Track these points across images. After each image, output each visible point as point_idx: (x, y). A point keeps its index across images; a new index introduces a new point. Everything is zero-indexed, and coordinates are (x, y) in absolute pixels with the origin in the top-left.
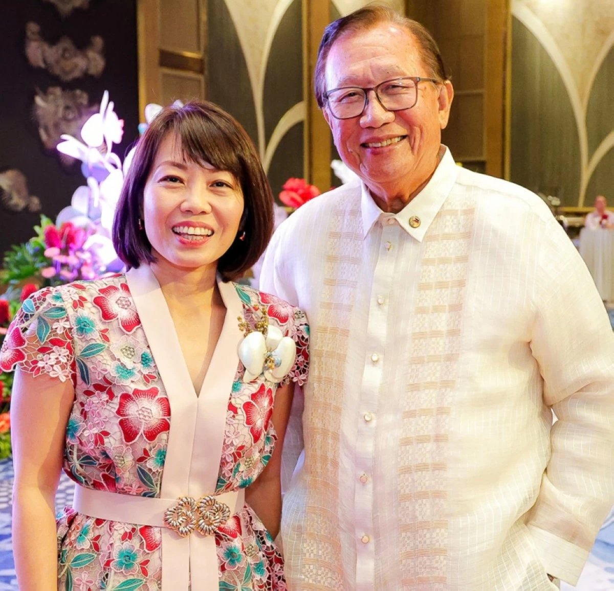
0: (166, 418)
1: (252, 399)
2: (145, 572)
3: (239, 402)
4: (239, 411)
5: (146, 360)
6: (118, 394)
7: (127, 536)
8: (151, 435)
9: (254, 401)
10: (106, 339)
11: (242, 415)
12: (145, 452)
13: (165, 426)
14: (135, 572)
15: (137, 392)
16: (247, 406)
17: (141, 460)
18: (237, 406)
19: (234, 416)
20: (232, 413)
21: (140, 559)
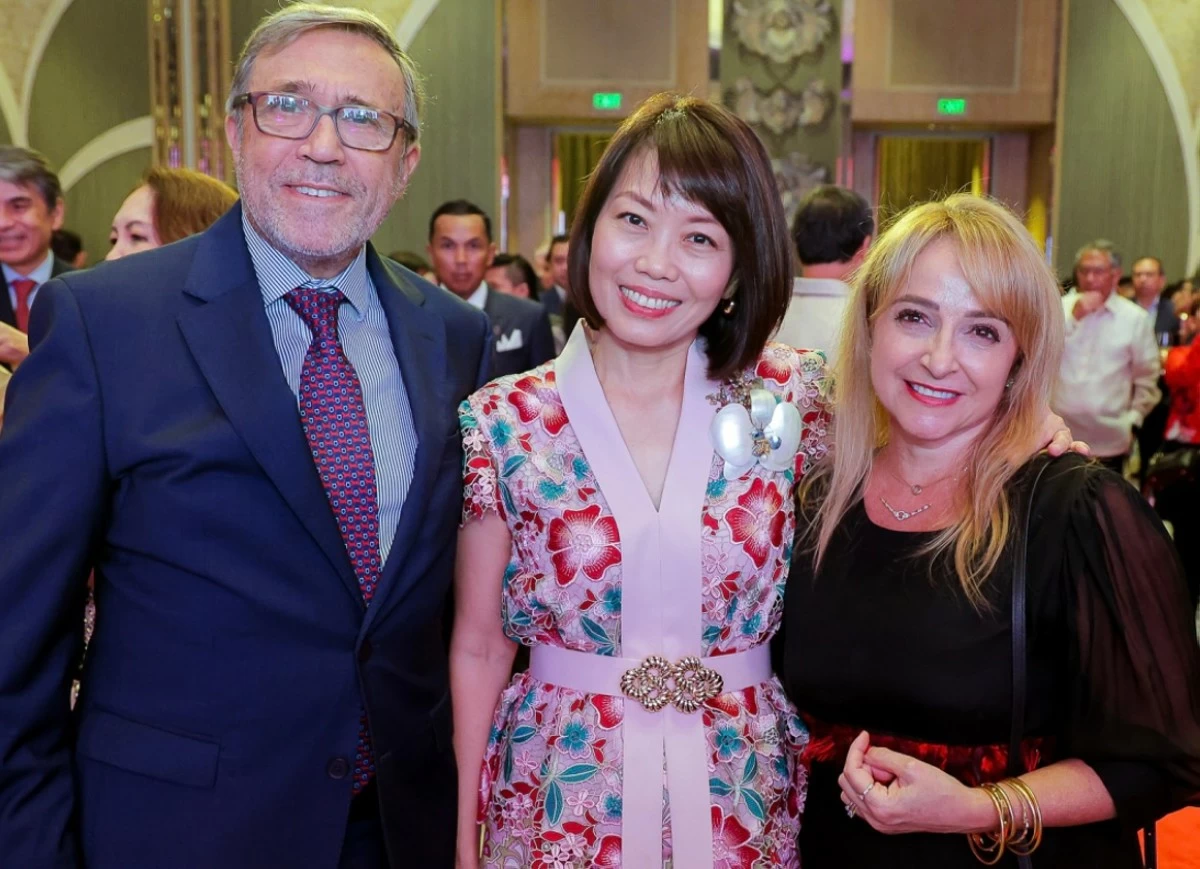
0: (613, 544)
1: (740, 504)
2: (599, 757)
3: (719, 512)
4: (721, 525)
5: (580, 468)
6: (547, 520)
7: (577, 706)
8: (595, 572)
9: (745, 506)
10: (527, 447)
11: (726, 531)
12: (590, 594)
13: (614, 557)
14: (587, 756)
15: (568, 514)
16: (734, 517)
17: (585, 606)
18: (718, 518)
19: (713, 533)
20: (708, 529)
21: (592, 738)
